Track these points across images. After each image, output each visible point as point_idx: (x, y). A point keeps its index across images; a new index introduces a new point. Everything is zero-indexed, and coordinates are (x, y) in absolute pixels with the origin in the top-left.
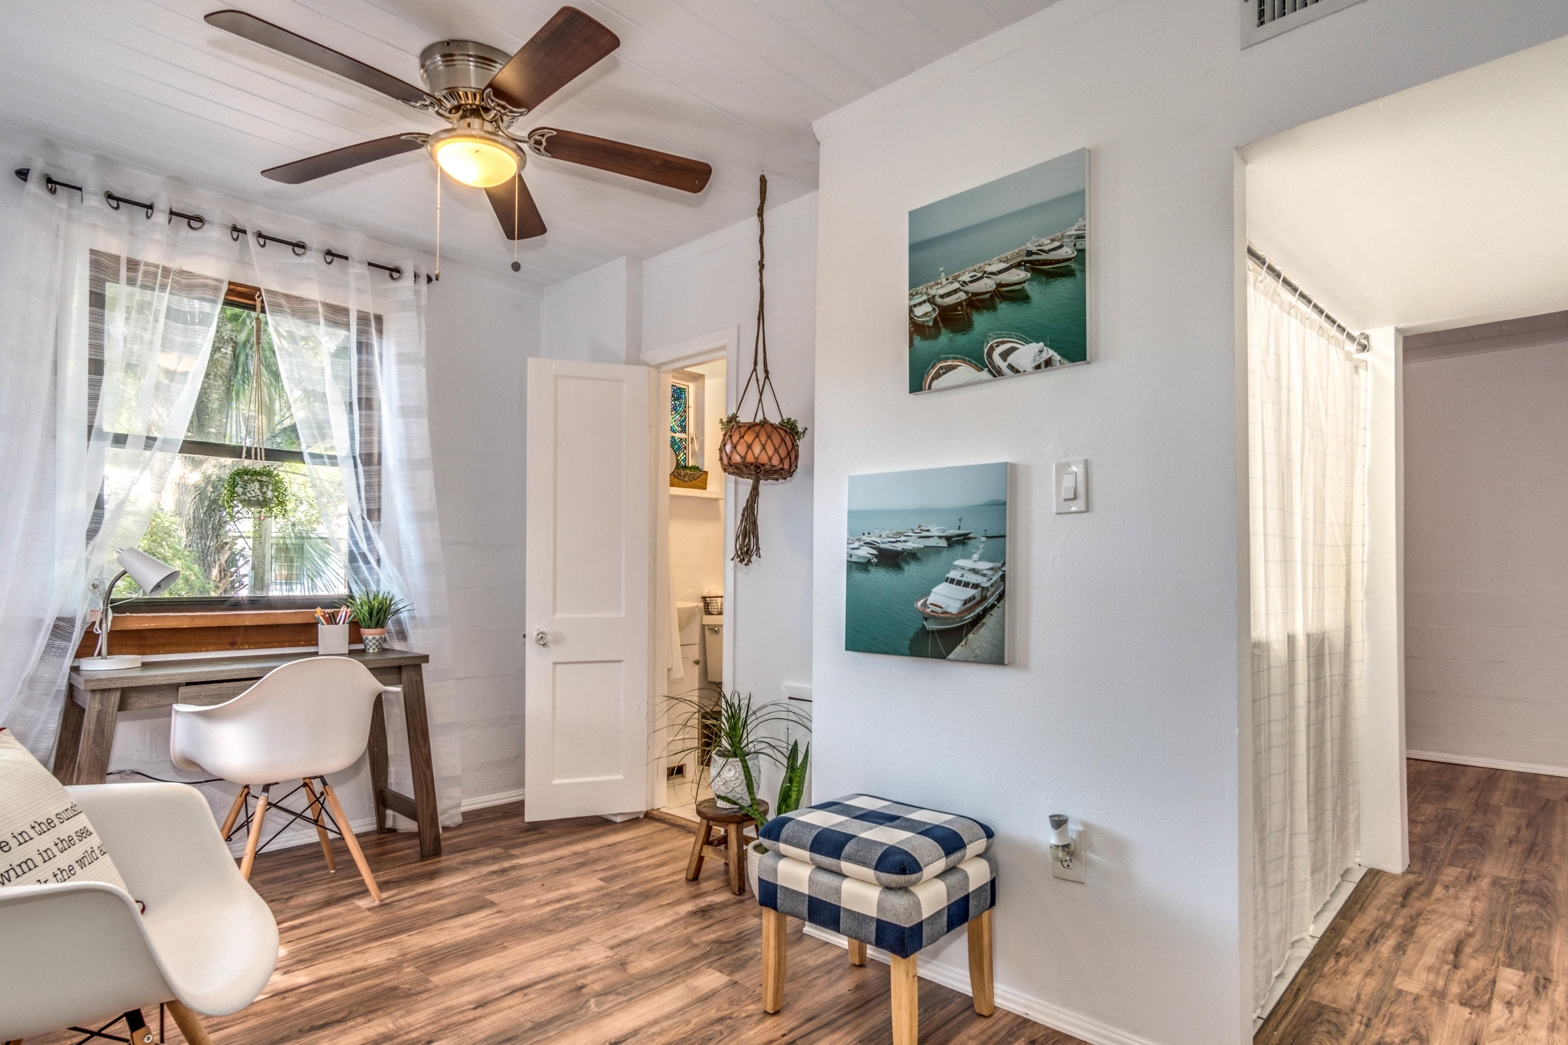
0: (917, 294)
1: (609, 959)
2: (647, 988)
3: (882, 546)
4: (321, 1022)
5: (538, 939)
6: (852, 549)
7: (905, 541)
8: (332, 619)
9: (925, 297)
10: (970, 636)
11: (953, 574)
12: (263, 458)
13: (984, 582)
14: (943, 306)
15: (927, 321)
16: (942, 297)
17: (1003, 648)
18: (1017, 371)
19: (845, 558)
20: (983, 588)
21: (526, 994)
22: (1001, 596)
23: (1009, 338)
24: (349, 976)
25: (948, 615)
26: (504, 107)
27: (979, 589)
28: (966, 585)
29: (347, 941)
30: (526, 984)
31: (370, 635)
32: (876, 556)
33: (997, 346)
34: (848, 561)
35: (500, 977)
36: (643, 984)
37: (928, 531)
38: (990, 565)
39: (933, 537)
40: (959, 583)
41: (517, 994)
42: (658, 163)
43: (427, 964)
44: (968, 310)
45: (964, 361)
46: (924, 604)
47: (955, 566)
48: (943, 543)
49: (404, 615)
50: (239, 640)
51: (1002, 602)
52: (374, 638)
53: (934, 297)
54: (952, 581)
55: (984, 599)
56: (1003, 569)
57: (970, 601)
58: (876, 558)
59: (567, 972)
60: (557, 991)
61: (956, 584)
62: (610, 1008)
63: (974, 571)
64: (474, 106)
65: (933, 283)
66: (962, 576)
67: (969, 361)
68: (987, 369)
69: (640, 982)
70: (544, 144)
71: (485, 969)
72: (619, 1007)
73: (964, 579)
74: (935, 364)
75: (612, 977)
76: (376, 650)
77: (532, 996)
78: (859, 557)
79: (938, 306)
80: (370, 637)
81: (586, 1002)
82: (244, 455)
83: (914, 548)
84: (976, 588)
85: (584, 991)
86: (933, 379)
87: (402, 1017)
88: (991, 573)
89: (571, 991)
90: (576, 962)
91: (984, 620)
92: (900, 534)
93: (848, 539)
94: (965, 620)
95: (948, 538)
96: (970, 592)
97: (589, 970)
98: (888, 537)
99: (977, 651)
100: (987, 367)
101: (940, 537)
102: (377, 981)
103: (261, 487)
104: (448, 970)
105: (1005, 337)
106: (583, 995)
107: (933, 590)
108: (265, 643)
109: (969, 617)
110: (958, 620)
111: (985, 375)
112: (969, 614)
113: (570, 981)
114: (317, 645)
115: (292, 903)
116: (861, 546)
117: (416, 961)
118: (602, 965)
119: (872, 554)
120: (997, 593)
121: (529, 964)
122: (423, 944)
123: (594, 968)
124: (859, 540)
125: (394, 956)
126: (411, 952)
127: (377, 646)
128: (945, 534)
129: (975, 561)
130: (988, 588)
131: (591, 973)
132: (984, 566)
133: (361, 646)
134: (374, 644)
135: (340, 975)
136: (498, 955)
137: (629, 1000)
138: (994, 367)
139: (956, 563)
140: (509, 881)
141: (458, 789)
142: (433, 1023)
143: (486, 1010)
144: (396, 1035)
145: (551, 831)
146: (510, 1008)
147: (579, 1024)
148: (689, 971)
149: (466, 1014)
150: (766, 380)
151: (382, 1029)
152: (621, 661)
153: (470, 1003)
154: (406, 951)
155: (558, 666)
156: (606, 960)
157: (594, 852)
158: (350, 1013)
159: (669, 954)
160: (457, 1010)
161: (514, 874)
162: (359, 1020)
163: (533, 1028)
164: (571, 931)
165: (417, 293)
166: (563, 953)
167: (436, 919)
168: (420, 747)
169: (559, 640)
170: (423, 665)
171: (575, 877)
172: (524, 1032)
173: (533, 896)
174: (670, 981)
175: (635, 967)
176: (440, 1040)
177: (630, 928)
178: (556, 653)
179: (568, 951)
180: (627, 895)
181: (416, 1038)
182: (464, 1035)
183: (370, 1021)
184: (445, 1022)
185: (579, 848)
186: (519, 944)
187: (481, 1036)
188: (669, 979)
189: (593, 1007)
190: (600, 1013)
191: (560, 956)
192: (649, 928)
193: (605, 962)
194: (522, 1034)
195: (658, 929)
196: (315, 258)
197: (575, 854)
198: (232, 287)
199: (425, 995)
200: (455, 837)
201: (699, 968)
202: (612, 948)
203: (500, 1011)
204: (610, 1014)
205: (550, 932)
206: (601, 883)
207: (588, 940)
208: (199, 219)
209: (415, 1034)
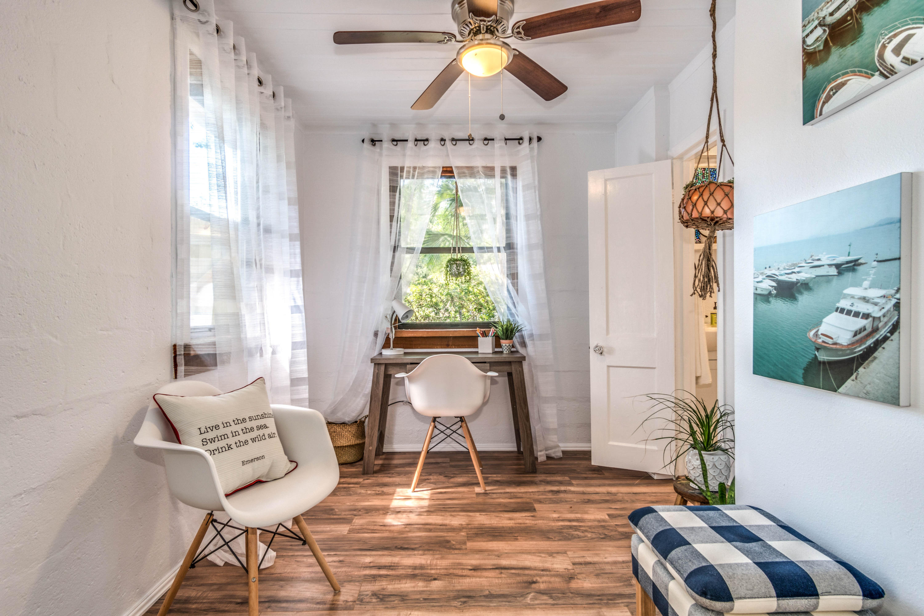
0: (809, 23)
2: (572, 602)
3: (780, 278)
4: (406, 546)
6: (758, 282)
7: (799, 272)
8: (485, 335)
9: (816, 22)
10: (861, 370)
11: (844, 304)
12: (461, 252)
13: (876, 312)
14: (833, 24)
15: (818, 46)
16: (831, 14)
17: (898, 387)
18: (914, 62)
19: (752, 291)
20: (874, 318)
22: (896, 327)
23: (903, 26)
24: (437, 527)
25: (838, 347)
26: (484, 21)
27: (870, 319)
28: (857, 314)
29: (454, 508)
30: (507, 566)
31: (505, 343)
32: (775, 288)
33: (888, 43)
34: (755, 294)
35: (499, 557)
36: (572, 598)
37: (819, 260)
38: (882, 292)
39: (823, 266)
40: (849, 313)
41: (497, 571)
43: (473, 534)
44: (858, 16)
45: (854, 73)
46: (816, 335)
47: (845, 294)
48: (833, 271)
49: (525, 333)
50: (450, 343)
51: (896, 334)
52: (506, 345)
53: (824, 18)
54: (842, 311)
55: (875, 330)
56: (898, 296)
57: (860, 333)
58: (775, 290)
59: (535, 569)
60: (519, 579)
61: (854, 316)
62: (538, 604)
63: (865, 300)
65: (823, 4)
66: (852, 305)
67: (859, 71)
68: (878, 73)
69: (571, 595)
70: (523, 32)
72: (544, 606)
73: (854, 309)
74: (825, 88)
75: (557, 583)
76: (507, 352)
77: (503, 575)
78: (763, 289)
79: (828, 26)
80: (504, 345)
81: (528, 594)
82: (452, 251)
83: (807, 278)
84: (867, 319)
85: (534, 586)
86: (824, 103)
87: (437, 559)
88: (883, 301)
89: (526, 582)
90: (545, 564)
91: (875, 354)
92: (794, 265)
93: (754, 274)
94: (855, 353)
95: (838, 266)
96: (860, 323)
97: (548, 573)
98: (785, 269)
99: (868, 388)
100: (879, 70)
101: (830, 265)
102: (445, 534)
103: (457, 267)
104: (479, 541)
105: (899, 28)
106: (531, 588)
107: (824, 320)
109: (860, 349)
110: (848, 351)
111: (877, 79)
112: (860, 346)
113: (531, 575)
114: (477, 347)
115: (452, 480)
116: (764, 279)
118: (558, 573)
119: (772, 286)
120: (890, 324)
121: (519, 555)
122: (482, 523)
123: (552, 573)
124: (762, 274)
125: (464, 523)
127: (507, 350)
128: (834, 262)
129: (866, 289)
130: (879, 318)
131: (547, 575)
132: (874, 293)
133: (500, 350)
134: (506, 348)
136: (509, 542)
137: (553, 605)
138: (885, 67)
139: (846, 291)
140: (555, 499)
141: (556, 436)
142: (446, 569)
143: (475, 573)
144: (426, 568)
145: (607, 474)
146: (487, 577)
147: (511, 606)
148: (610, 602)
149: (464, 571)
150: (724, 148)
151: (423, 562)
152: (655, 368)
153: (471, 565)
154: (472, 523)
155: (611, 368)
156: (564, 570)
157: (621, 495)
158: (420, 547)
159: (607, 583)
160: (462, 567)
161: (562, 495)
162: (421, 552)
163: (486, 596)
164: (560, 543)
165: (532, 150)
166: (543, 555)
167: (499, 510)
168: (522, 409)
169: (611, 351)
170: (523, 362)
171: (594, 508)
172: (481, 596)
173: (559, 512)
174: (590, 604)
175: (577, 583)
176: (441, 580)
177: (597, 555)
178: (609, 360)
179: (547, 556)
180: (616, 531)
181: (432, 573)
182: (452, 583)
183: (424, 555)
184: (451, 571)
185: (613, 490)
186: (526, 540)
187: (459, 588)
188: (591, 602)
189: (529, 598)
190: (529, 605)
191: (540, 556)
192: (610, 559)
193: (562, 572)
194: (478, 597)
195: (615, 563)
196: (478, 144)
197: (608, 493)
198: (445, 169)
199: (456, 552)
200: (551, 464)
201: (618, 603)
202: (574, 564)
203: (480, 577)
204: (535, 609)
205: (549, 539)
206: (607, 517)
207: (565, 553)
208: (427, 140)
209: (433, 572)
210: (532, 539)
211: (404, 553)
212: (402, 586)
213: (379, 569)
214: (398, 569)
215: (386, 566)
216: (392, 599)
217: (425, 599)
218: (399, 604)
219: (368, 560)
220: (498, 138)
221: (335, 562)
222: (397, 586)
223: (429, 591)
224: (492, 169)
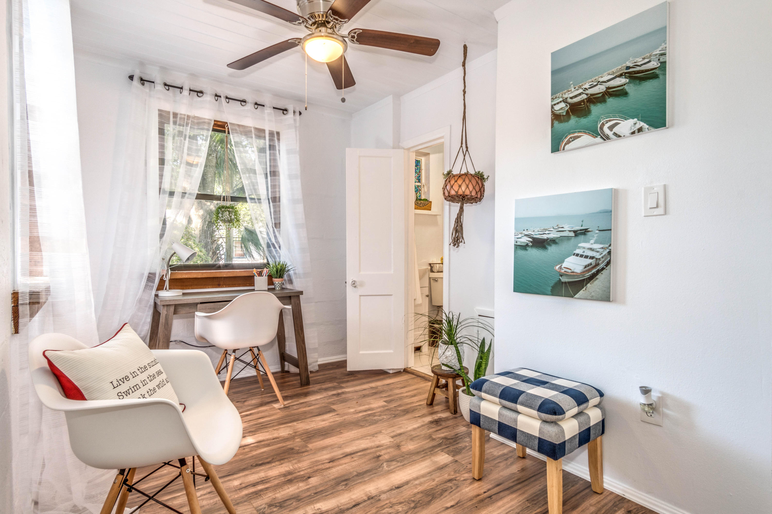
0: (556, 98)
1: (391, 443)
2: (411, 460)
3: (535, 236)
4: (260, 462)
5: (356, 430)
6: (517, 238)
7: (548, 234)
8: (260, 274)
9: (561, 99)
10: (589, 285)
11: (578, 251)
12: (230, 200)
13: (598, 256)
14: (572, 103)
15: (562, 113)
16: (571, 98)
17: (610, 292)
18: (620, 136)
19: (513, 243)
20: (597, 259)
21: (353, 458)
22: (608, 263)
23: (614, 117)
24: (272, 441)
25: (574, 274)
26: (337, 20)
27: (594, 259)
28: (586, 257)
30: (352, 452)
31: (277, 281)
32: (531, 242)
33: (606, 123)
34: (515, 245)
35: (340, 447)
36: (409, 457)
37: (563, 228)
38: (601, 246)
39: (565, 231)
40: (582, 256)
41: (349, 457)
42: (412, 42)
43: (306, 438)
44: (588, 104)
45: (585, 133)
46: (560, 268)
47: (579, 246)
48: (572, 234)
49: (291, 272)
50: (222, 283)
51: (609, 266)
52: (279, 283)
53: (566, 98)
54: (577, 255)
55: (597, 265)
56: (610, 248)
57: (588, 266)
58: (531, 243)
59: (371, 448)
60: (368, 457)
61: (580, 257)
62: (394, 468)
63: (591, 249)
64: (322, 22)
65: (566, 91)
66: (584, 252)
67: (588, 133)
68: (600, 136)
69: (408, 456)
70: (356, 37)
71: (333, 443)
72: (398, 468)
73: (585, 254)
74: (567, 136)
75: (394, 452)
76: (280, 289)
77: (355, 459)
78: (521, 242)
79: (569, 104)
80: (277, 283)
81: (382, 464)
82: (222, 199)
83: (554, 237)
84: (592, 259)
85: (381, 458)
86: (566, 144)
87: (296, 463)
88: (602, 250)
89: (374, 458)
90: (376, 443)
91: (597, 277)
92: (546, 230)
93: (515, 233)
94: (585, 276)
95: (575, 232)
96: (588, 261)
97: (382, 448)
98: (538, 231)
99: (593, 294)
100: (600, 135)
101: (570, 231)
102: (284, 444)
103: (229, 214)
104: (316, 442)
105: (612, 117)
106: (380, 460)
107: (566, 260)
108: (232, 284)
109: (588, 275)
110: (581, 276)
111: (599, 139)
112: (588, 273)
113: (373, 453)
114: (254, 286)
116: (523, 236)
117: (301, 436)
118: (388, 445)
119: (529, 241)
120: (606, 262)
121: (353, 442)
122: (303, 428)
123: (384, 447)
124: (521, 233)
125: (291, 433)
126: (299, 431)
127: (280, 287)
128: (573, 229)
129: (592, 244)
130: (600, 259)
131: (383, 449)
132: (597, 246)
133: (273, 287)
134: (279, 286)
135: (268, 440)
136: (338, 436)
137: (403, 465)
138: (604, 135)
139: (580, 245)
140: (341, 400)
141: (317, 354)
142: (310, 468)
143: (334, 464)
144: (294, 472)
145: (359, 376)
146: (345, 464)
147: (379, 475)
148: (432, 452)
149: (325, 465)
150: (467, 152)
151: (287, 469)
152: (392, 295)
153: (327, 459)
154: (297, 431)
155: (362, 297)
156: (390, 443)
157: (380, 387)
158: (273, 459)
159: (421, 443)
160: (321, 463)
161: (343, 396)
162: (277, 463)
163: (357, 476)
164: (372, 427)
165: (295, 120)
166: (369, 438)
167: (309, 416)
168: (299, 334)
169: (362, 284)
170: (300, 296)
171: (372, 399)
172: (353, 477)
173: (353, 408)
174: (422, 457)
175: (405, 448)
176: (314, 477)
177: (400, 427)
178: (361, 291)
179: (371, 437)
180: (398, 410)
181: (303, 475)
182: (325, 476)
183: (282, 464)
184: (316, 468)
185: (373, 385)
186: (348, 431)
187: (333, 477)
188: (422, 456)
189: (385, 467)
190: (389, 471)
191: (367, 439)
192: (410, 428)
193: (389, 444)
194: (352, 478)
195: (414, 429)
196: (249, 107)
197: (371, 388)
198: (216, 122)
199: (306, 454)
200: (316, 376)
201: (437, 452)
202: (392, 437)
203: (341, 465)
204: (394, 472)
205: (362, 426)
206: (385, 403)
207: (380, 432)
208: (201, 92)
209: (302, 473)
210: (352, 430)
211: (263, 468)
212: (288, 491)
213: (254, 486)
214: (271, 481)
215: (258, 482)
216: (289, 503)
217: (316, 493)
218: (298, 504)
219: (236, 483)
220: (268, 106)
221: (204, 495)
222: (283, 493)
223: (313, 487)
224: (263, 131)
